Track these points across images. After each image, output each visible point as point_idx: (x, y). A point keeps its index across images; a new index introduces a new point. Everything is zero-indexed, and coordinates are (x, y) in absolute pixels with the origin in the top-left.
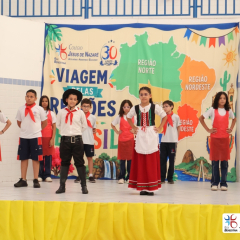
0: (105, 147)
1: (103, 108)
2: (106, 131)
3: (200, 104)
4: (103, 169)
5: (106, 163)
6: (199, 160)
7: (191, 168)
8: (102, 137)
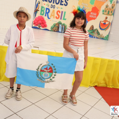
0: (61, 19)
1: (63, 2)
2: (62, 12)
3: (100, 7)
4: (58, 28)
5: (60, 25)
6: (95, 30)
7: (92, 32)
8: (60, 14)
